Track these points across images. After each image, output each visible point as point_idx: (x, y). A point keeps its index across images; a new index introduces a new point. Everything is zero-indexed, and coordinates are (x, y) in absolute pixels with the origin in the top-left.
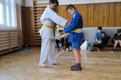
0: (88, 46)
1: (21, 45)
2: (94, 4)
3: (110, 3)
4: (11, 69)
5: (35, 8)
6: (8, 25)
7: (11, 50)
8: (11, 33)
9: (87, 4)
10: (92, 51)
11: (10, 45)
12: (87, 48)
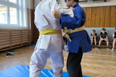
1: (31, 41)
2: (92, 7)
3: (106, 7)
4: (21, 58)
6: (21, 25)
7: (22, 45)
8: (23, 32)
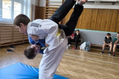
0: (86, 46)
2: (98, 9)
5: (47, 8)
7: (24, 42)
9: (92, 9)
10: (89, 51)
11: (24, 38)
12: (85, 49)
